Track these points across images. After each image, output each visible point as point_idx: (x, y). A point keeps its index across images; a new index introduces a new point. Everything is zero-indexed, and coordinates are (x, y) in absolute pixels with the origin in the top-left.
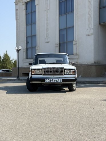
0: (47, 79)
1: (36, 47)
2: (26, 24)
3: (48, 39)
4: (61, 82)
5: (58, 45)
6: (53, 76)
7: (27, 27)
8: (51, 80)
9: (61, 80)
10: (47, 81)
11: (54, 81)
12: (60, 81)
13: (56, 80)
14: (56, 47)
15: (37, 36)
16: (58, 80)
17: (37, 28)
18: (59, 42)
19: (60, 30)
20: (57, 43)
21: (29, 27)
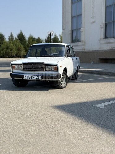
0: (27, 76)
1: (81, 29)
2: (72, 2)
3: (93, 19)
4: (41, 79)
5: (103, 25)
6: (33, 72)
7: (73, 5)
8: (31, 76)
9: (41, 77)
10: (26, 78)
11: (33, 77)
12: (39, 77)
13: (35, 76)
14: (101, 28)
15: (83, 16)
16: (37, 77)
17: (83, 6)
18: (106, 22)
19: (106, 7)
20: (103, 23)
21: (75, 5)
